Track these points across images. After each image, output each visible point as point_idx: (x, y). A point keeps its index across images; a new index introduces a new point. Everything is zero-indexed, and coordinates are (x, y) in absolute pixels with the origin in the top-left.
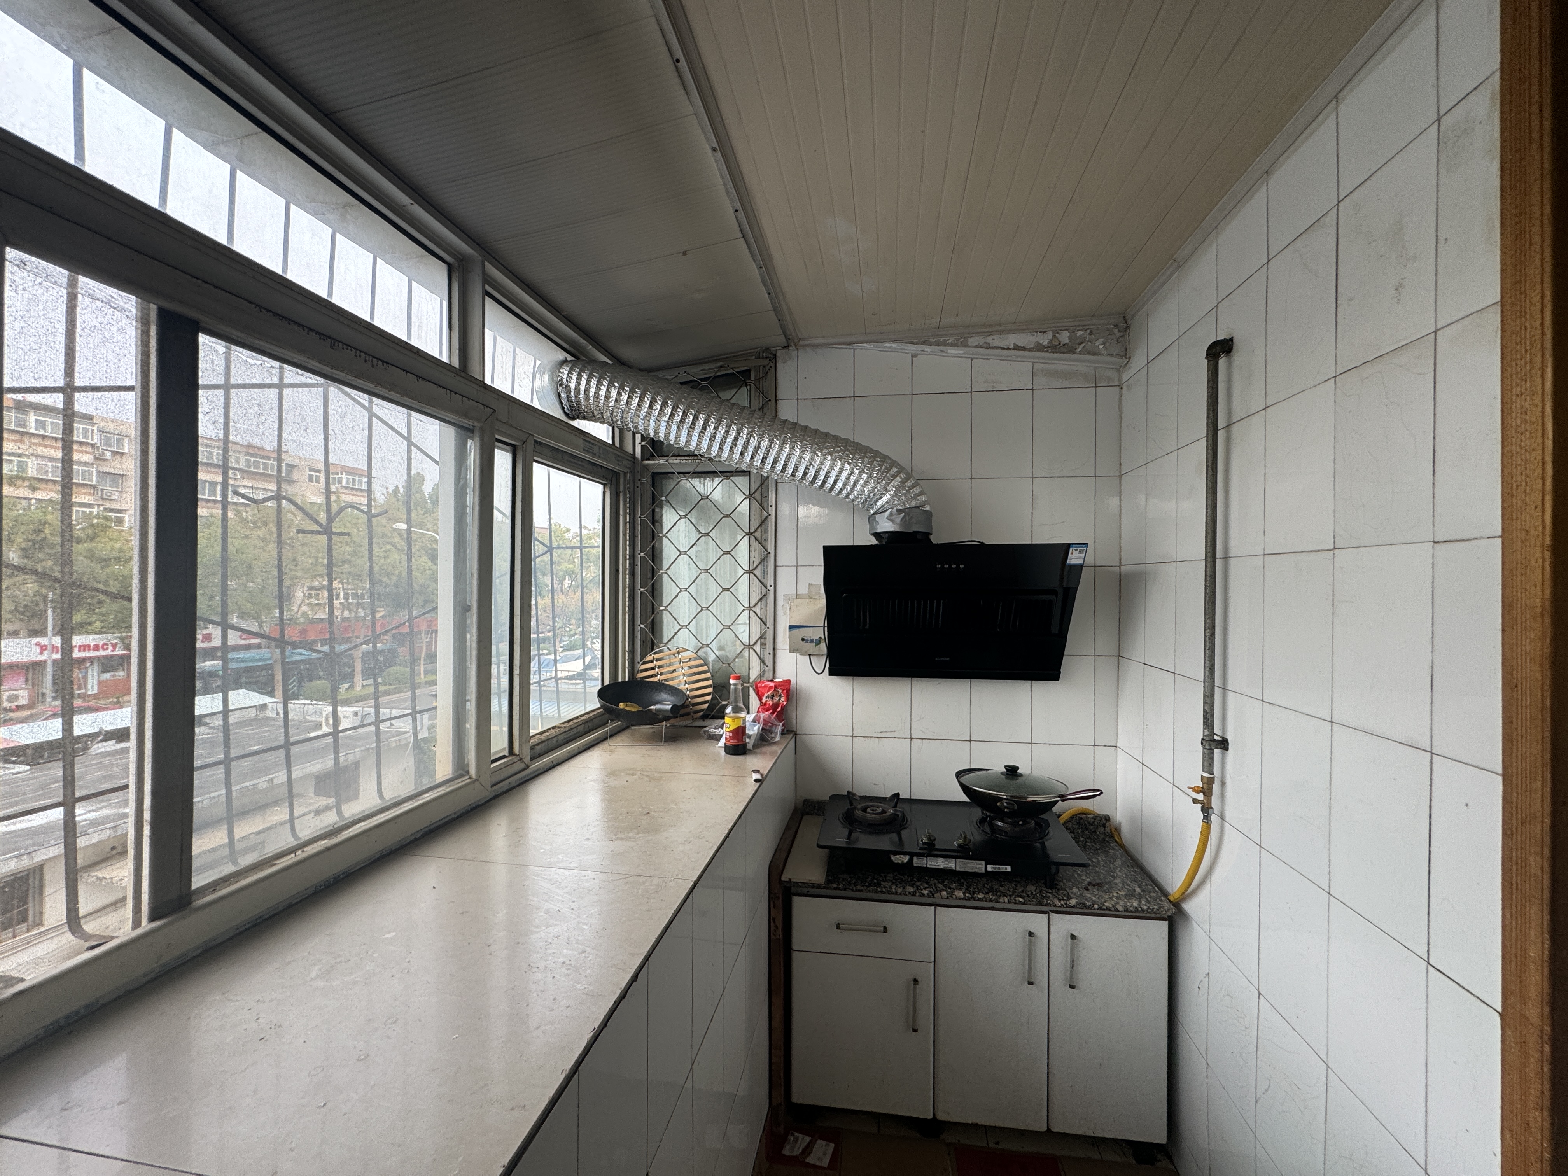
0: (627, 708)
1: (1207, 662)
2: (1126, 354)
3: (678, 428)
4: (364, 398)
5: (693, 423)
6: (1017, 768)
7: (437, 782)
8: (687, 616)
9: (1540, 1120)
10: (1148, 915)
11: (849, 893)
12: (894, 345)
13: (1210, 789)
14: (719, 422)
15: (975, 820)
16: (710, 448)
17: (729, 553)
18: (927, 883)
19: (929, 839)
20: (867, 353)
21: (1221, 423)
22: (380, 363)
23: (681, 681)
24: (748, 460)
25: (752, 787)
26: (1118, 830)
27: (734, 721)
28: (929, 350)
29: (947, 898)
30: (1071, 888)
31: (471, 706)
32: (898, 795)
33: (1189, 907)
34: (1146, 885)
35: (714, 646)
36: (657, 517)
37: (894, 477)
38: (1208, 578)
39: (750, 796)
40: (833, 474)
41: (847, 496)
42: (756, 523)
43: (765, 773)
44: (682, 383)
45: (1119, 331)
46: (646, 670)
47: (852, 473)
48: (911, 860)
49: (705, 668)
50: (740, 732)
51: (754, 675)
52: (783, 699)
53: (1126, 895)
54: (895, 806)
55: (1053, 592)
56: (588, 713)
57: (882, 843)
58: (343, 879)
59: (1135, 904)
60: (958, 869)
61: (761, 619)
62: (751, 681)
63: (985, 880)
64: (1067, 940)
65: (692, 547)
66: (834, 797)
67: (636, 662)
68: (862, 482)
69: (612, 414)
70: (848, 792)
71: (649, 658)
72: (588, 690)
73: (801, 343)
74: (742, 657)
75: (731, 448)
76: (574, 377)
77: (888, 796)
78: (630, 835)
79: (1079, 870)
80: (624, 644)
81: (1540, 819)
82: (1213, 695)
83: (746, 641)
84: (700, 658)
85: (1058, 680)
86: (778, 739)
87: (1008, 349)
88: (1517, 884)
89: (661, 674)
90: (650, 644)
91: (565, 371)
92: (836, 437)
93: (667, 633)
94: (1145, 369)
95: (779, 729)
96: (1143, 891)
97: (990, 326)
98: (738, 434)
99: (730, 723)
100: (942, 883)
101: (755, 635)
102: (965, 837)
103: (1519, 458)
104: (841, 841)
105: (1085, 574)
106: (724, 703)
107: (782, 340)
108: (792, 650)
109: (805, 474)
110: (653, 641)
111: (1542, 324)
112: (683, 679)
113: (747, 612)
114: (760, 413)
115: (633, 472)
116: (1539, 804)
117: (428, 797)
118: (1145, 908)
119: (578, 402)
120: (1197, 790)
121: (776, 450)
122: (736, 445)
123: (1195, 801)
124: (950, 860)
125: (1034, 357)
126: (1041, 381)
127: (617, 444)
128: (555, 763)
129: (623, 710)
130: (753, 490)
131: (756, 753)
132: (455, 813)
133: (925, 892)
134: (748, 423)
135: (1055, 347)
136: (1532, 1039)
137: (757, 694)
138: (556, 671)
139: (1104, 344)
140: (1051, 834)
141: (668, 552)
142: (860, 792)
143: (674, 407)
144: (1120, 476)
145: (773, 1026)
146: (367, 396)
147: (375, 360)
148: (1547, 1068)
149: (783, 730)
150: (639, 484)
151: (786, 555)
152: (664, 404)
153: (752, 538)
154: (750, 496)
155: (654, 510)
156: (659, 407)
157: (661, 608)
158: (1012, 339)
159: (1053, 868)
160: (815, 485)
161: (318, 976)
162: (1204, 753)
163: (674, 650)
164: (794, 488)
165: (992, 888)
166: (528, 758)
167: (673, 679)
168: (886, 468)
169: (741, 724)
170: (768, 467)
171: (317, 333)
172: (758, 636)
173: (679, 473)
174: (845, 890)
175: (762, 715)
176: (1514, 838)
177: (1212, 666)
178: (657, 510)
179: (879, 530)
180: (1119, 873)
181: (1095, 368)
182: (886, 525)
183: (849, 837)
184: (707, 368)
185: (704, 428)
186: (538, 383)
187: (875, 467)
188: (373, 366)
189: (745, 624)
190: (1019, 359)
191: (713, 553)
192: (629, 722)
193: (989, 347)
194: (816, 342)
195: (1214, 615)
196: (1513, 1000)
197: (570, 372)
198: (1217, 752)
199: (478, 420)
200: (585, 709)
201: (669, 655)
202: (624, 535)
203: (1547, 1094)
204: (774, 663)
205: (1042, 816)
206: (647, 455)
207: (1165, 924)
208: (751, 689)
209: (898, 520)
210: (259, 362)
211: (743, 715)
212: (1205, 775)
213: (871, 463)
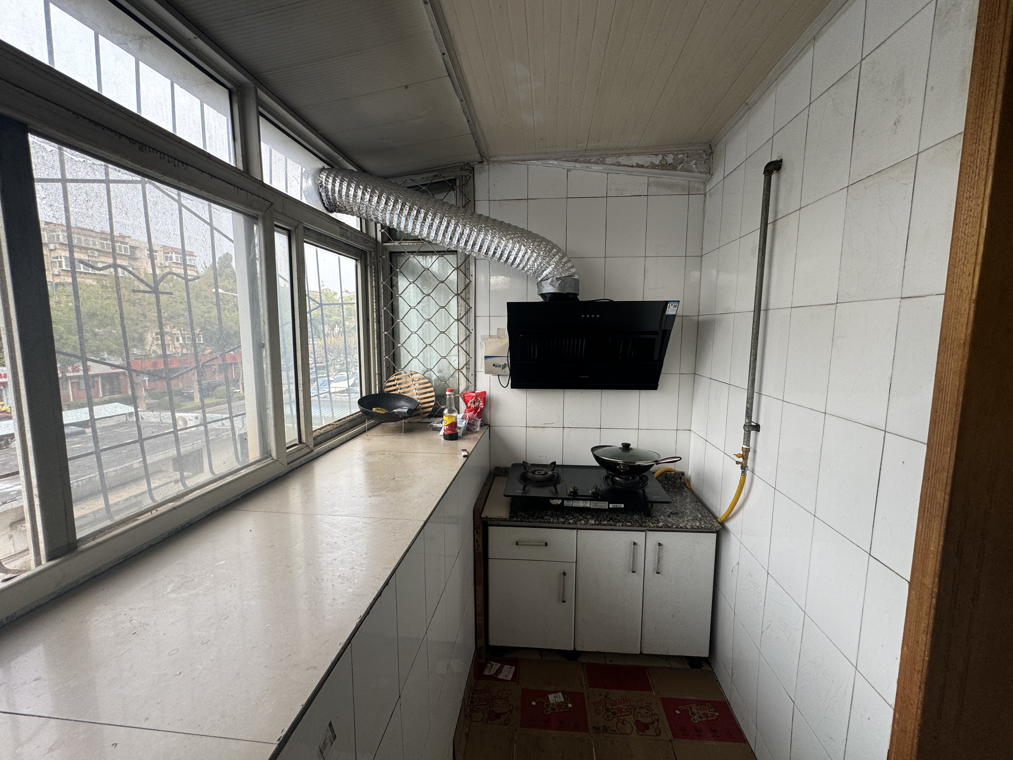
0: (378, 411)
1: (751, 377)
2: (710, 172)
3: (406, 219)
4: (173, 192)
5: (417, 216)
6: (629, 445)
7: (250, 462)
8: (417, 350)
9: (925, 639)
10: (705, 530)
11: (524, 524)
12: (555, 162)
13: (747, 455)
14: (435, 215)
15: (602, 477)
16: (429, 234)
17: (444, 307)
18: (572, 516)
19: (574, 489)
20: (536, 167)
21: (770, 220)
22: (180, 164)
23: (414, 393)
24: (456, 243)
25: (462, 460)
26: (689, 480)
27: (449, 418)
28: (579, 166)
29: (585, 524)
30: (660, 516)
31: (270, 412)
32: (555, 463)
33: (730, 525)
34: (705, 513)
35: (435, 370)
36: (394, 283)
37: (555, 255)
38: (755, 323)
39: (461, 466)
40: (514, 253)
41: (523, 269)
42: (462, 287)
43: (470, 451)
44: (409, 188)
45: (706, 155)
46: (390, 386)
47: (526, 252)
48: (563, 503)
49: (429, 384)
50: (453, 425)
51: (462, 388)
52: (481, 404)
53: (692, 519)
54: (553, 470)
55: (656, 333)
56: (352, 415)
57: (544, 492)
58: (188, 527)
59: (698, 524)
60: (592, 507)
61: (466, 352)
62: (460, 393)
63: (607, 513)
64: (656, 547)
65: (419, 303)
66: (514, 465)
67: (383, 381)
68: (533, 259)
69: (359, 208)
70: (523, 462)
71: (392, 378)
72: (351, 400)
73: (491, 159)
74: (454, 377)
75: (444, 234)
76: (331, 181)
77: (549, 463)
78: (382, 493)
79: (665, 506)
80: (375, 369)
81: (947, 471)
82: (753, 398)
83: (456, 367)
84: (426, 378)
85: (656, 389)
86: (478, 429)
87: (632, 166)
88: (928, 508)
89: (401, 389)
90: (392, 369)
91: (323, 175)
92: (516, 228)
93: (403, 363)
94: (722, 182)
95: (479, 423)
96: (702, 516)
97: (621, 149)
98: (448, 224)
99: (446, 420)
100: (581, 515)
101: (463, 363)
102: (596, 488)
103: (963, 242)
104: (518, 490)
105: (677, 320)
106: (443, 407)
107: (477, 157)
108: (487, 372)
109: (495, 253)
110: (394, 367)
111: (990, 149)
112: (415, 392)
113: (456, 347)
114: (463, 210)
115: (376, 251)
116: (948, 461)
117: (243, 472)
118: (703, 526)
119: (334, 199)
120: (739, 456)
121: (474, 236)
122: (447, 232)
123: (738, 463)
124: (586, 502)
125: (649, 173)
126: (653, 190)
127: (364, 231)
128: (331, 448)
129: (376, 412)
130: (459, 265)
131: (464, 439)
132: (263, 482)
133: (571, 521)
134: (455, 216)
135: (664, 166)
136: (926, 595)
137: (465, 401)
138: (329, 388)
139: (696, 164)
140: (649, 484)
141: (403, 307)
142: (530, 461)
143: (402, 204)
144: (701, 256)
145: (477, 603)
146: (175, 191)
147: (176, 161)
148: (933, 611)
149: (481, 424)
150: (380, 259)
151: (482, 309)
152: (396, 202)
153: (460, 297)
154: (457, 268)
155: (391, 278)
156: (392, 204)
157: (399, 345)
158: (635, 160)
159: (650, 505)
160: (501, 261)
161: (172, 591)
162: (745, 433)
163: (409, 373)
164: (487, 263)
165: (612, 517)
166: (312, 445)
167: (408, 392)
168: (549, 249)
169: (454, 420)
170: (469, 247)
171: (127, 137)
172: (465, 363)
173: (408, 252)
174: (521, 521)
175: (468, 414)
176: (930, 481)
177: (754, 379)
178: (394, 278)
179: (544, 292)
180: (689, 506)
181: (689, 181)
182: (549, 289)
183: (524, 490)
184: (425, 177)
185: (424, 219)
186: (304, 185)
187: (542, 248)
188: (175, 166)
189: (456, 355)
190: (639, 174)
191: (433, 308)
192: (380, 420)
193: (619, 165)
194: (502, 159)
195: (757, 347)
196: (917, 574)
197: (327, 177)
198: (753, 433)
199: (261, 210)
200: (351, 412)
201: (406, 376)
202: (372, 295)
203: (931, 625)
204: (475, 380)
205: (644, 474)
206: (385, 239)
207: (715, 535)
208: (460, 398)
209: (557, 285)
210: (82, 160)
211: (455, 414)
212: (745, 447)
213: (539, 246)
